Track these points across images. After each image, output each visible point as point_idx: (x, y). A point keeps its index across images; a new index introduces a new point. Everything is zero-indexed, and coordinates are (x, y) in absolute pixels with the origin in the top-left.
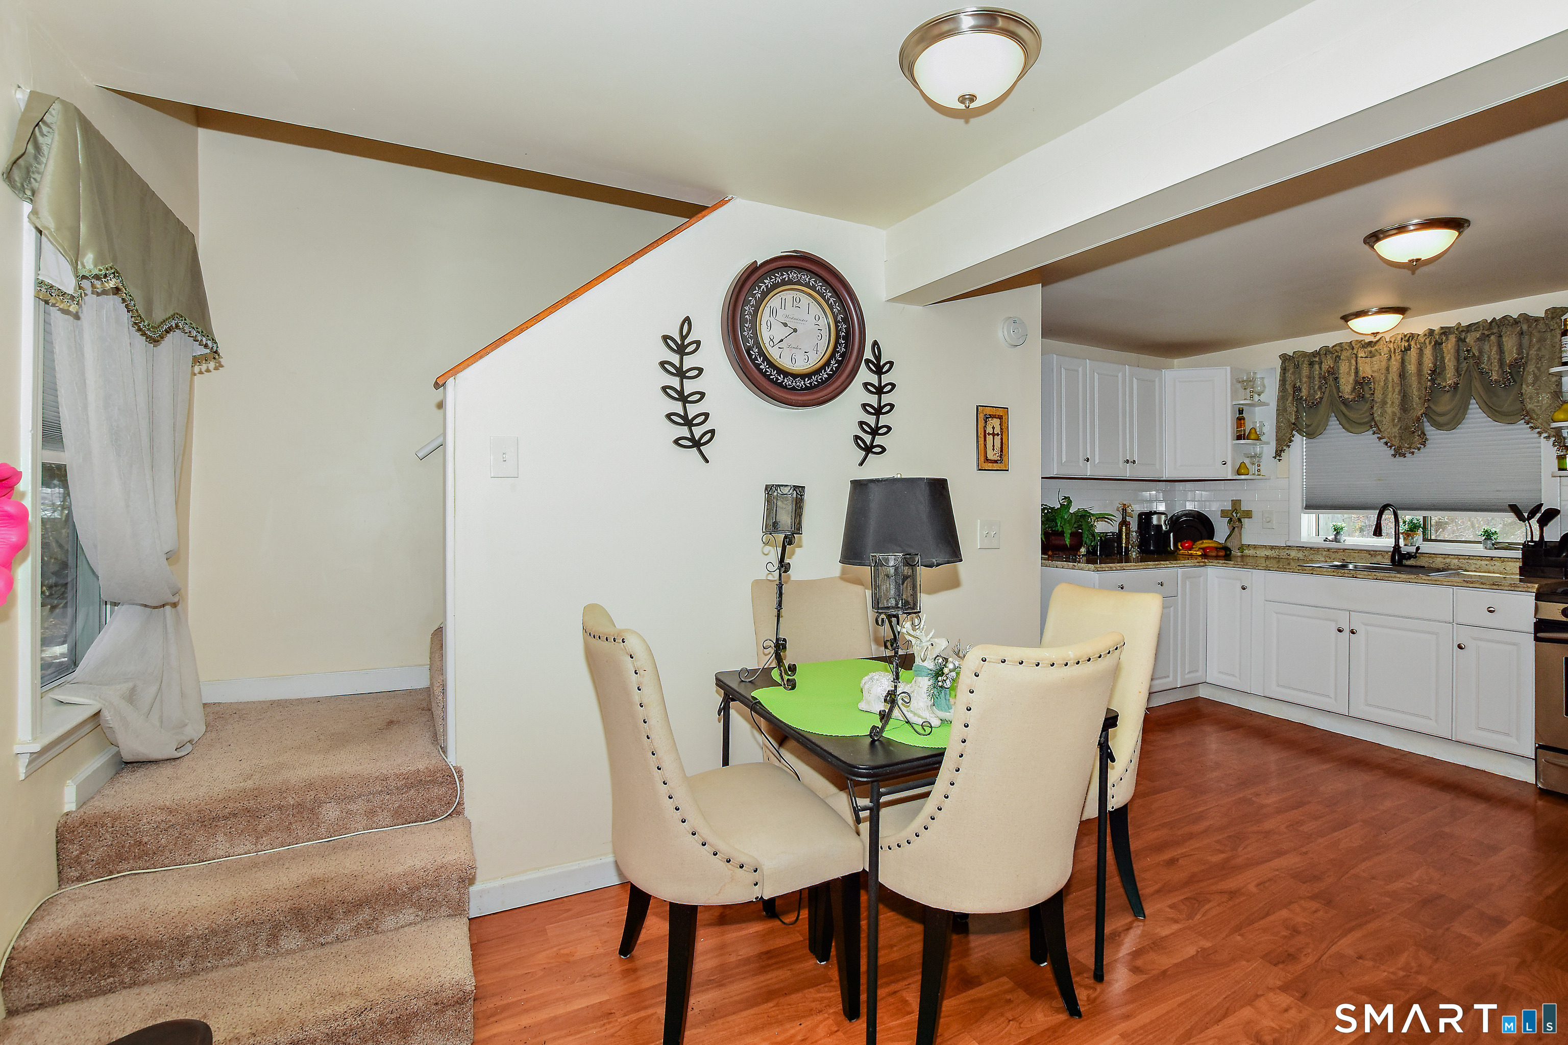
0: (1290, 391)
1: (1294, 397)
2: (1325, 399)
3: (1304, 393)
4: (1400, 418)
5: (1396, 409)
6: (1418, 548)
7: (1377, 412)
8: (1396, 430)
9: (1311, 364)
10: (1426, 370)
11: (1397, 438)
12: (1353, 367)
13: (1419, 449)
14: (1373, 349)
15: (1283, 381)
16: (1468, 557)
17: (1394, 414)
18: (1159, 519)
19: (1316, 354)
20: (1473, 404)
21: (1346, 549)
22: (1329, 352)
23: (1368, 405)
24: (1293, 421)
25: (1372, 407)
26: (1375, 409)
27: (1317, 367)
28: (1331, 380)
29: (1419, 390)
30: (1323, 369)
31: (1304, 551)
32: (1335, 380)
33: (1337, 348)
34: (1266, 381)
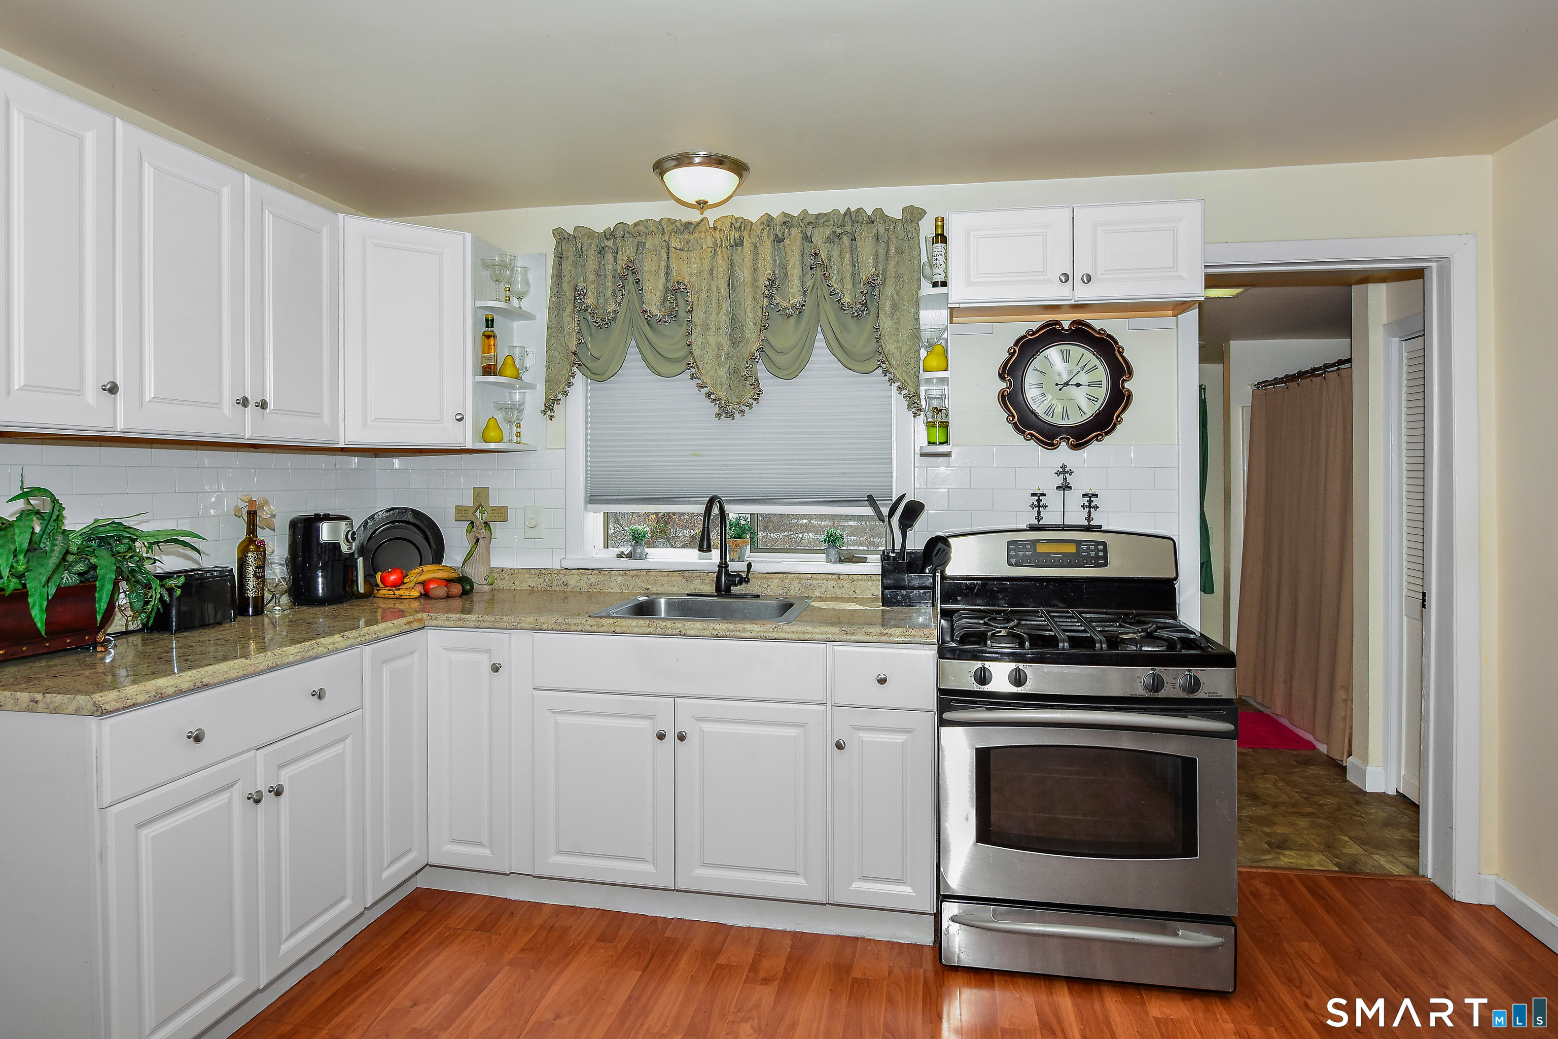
0: (569, 294)
1: (575, 307)
2: (621, 316)
3: (590, 300)
4: (727, 355)
5: (724, 340)
6: (749, 566)
7: (697, 339)
8: (722, 373)
9: (601, 251)
10: (763, 281)
11: (725, 386)
12: (663, 263)
13: (750, 406)
14: (692, 237)
15: (558, 276)
16: (810, 576)
17: (720, 347)
18: (334, 531)
19: (610, 235)
20: (820, 340)
21: (649, 571)
22: (629, 233)
23: (682, 331)
24: (574, 348)
25: (689, 334)
26: (694, 335)
27: (610, 257)
28: (631, 281)
29: (754, 310)
30: (619, 262)
31: (590, 577)
32: (637, 283)
33: (641, 228)
34: (531, 276)
